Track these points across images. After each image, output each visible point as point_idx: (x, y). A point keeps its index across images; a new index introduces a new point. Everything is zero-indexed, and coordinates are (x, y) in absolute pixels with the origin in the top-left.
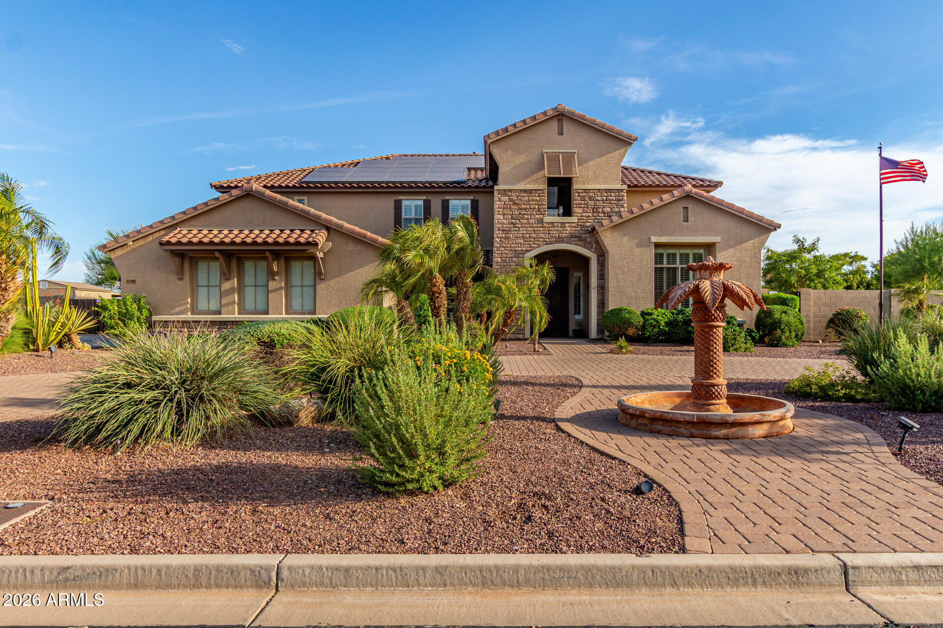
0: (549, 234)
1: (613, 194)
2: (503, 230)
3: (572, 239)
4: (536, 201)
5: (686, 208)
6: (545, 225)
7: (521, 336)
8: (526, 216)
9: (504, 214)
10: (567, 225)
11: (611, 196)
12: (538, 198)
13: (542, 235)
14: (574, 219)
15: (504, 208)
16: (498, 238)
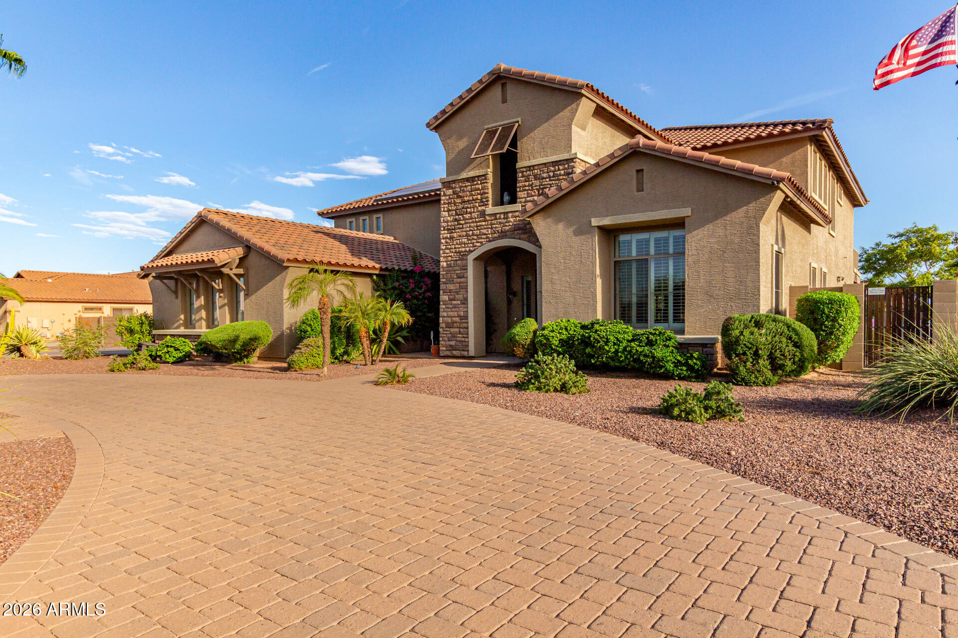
0: (492, 228)
1: (561, 167)
2: (448, 230)
3: (516, 232)
4: (478, 189)
5: (639, 171)
6: (488, 218)
7: (465, 353)
8: (469, 210)
9: (449, 211)
10: (510, 215)
11: (559, 170)
12: (480, 187)
13: (484, 231)
14: (518, 207)
15: (449, 204)
16: (444, 239)
